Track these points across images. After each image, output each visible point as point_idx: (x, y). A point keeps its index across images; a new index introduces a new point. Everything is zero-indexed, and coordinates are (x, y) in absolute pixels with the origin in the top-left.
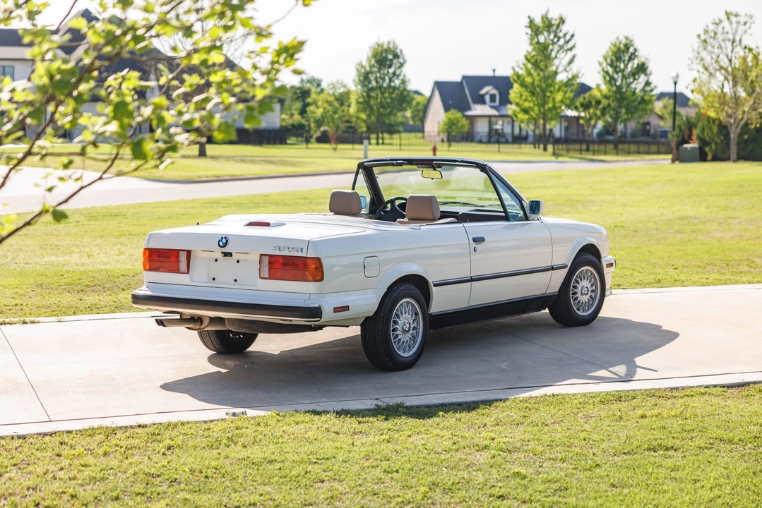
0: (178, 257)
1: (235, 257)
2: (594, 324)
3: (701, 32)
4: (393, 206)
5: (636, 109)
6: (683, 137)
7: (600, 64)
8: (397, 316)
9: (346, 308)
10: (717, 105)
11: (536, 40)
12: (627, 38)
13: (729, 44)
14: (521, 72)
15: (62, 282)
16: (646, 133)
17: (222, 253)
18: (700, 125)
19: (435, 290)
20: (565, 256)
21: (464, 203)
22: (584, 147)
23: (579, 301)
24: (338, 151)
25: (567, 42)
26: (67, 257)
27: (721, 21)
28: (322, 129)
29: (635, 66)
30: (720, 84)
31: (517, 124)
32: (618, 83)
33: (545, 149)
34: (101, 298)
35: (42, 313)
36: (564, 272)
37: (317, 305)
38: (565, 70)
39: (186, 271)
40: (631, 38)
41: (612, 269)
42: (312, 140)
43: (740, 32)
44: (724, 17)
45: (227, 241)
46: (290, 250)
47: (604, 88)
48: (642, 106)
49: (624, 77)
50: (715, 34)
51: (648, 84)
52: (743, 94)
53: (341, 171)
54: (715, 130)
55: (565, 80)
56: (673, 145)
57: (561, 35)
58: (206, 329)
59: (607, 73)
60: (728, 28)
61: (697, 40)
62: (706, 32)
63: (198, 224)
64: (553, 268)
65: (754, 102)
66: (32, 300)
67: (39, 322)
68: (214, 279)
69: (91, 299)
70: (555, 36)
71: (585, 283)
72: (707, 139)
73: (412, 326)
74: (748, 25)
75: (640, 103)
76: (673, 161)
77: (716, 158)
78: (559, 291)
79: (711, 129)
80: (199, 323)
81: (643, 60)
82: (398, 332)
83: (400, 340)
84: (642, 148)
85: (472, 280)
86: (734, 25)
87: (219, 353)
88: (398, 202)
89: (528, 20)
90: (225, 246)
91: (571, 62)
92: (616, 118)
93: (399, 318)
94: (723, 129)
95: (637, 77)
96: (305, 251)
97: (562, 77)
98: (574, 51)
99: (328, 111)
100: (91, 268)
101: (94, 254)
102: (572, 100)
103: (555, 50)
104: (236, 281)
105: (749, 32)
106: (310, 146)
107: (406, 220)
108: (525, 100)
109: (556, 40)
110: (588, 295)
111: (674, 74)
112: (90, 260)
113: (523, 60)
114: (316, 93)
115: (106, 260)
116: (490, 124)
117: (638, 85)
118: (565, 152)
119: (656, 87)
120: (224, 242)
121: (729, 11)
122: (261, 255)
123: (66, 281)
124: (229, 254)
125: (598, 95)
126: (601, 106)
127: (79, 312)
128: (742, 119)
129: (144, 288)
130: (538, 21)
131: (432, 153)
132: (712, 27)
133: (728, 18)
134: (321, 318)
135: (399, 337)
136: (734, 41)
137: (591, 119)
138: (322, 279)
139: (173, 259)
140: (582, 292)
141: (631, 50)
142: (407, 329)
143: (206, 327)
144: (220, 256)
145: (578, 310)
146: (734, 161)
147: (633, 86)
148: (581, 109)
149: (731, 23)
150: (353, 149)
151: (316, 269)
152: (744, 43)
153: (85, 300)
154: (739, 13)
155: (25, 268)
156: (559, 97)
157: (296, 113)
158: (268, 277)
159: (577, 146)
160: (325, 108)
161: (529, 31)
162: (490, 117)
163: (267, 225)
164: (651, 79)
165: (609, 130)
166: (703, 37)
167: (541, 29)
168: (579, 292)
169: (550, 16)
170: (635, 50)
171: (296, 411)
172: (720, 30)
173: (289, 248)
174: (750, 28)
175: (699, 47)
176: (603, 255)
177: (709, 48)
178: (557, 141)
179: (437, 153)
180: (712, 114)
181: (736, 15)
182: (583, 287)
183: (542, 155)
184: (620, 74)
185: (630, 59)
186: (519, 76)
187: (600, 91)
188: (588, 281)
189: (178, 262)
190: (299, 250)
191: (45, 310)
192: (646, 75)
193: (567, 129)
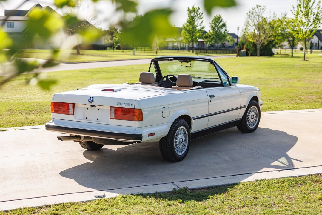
0: (68, 106)
1: (97, 107)
2: (256, 131)
3: (248, 12)
4: (167, 79)
5: (222, 39)
6: (241, 48)
7: (210, 24)
8: (177, 135)
9: (154, 134)
10: (253, 37)
11: (190, 15)
12: (219, 15)
13: (258, 16)
14: (185, 26)
15: (20, 108)
16: (224, 47)
17: (90, 105)
18: (246, 44)
19: (194, 122)
20: (245, 101)
21: (198, 77)
22: (205, 51)
23: (250, 122)
24: (124, 52)
25: (200, 16)
26: (24, 96)
27: (255, 8)
28: (118, 45)
29: (222, 24)
30: (254, 30)
31: (182, 44)
32: (216, 30)
33: (193, 52)
34: (35, 117)
35: (8, 125)
36: (245, 109)
37: (140, 133)
38: (200, 25)
39: (72, 114)
40: (221, 15)
41: (262, 106)
42: (115, 49)
43: (261, 12)
44: (256, 7)
45: (93, 99)
46: (126, 105)
47: (211, 31)
48: (224, 38)
49: (218, 28)
50: (253, 13)
51: (226, 30)
52: (262, 34)
53: (126, 59)
54: (252, 46)
55: (200, 29)
56: (237, 51)
57: (199, 13)
58: (83, 141)
59: (212, 26)
60: (257, 11)
61: (247, 15)
62: (250, 12)
63: (78, 89)
64: (241, 108)
65: (266, 36)
66: (5, 118)
67: (6, 130)
68: (86, 118)
69: (31, 117)
70: (197, 14)
71: (253, 114)
72: (249, 49)
73: (183, 140)
74: (264, 9)
75: (223, 37)
76: (237, 56)
77: (252, 55)
78: (242, 118)
79: (250, 46)
80: (79, 138)
81: (224, 22)
82: (177, 143)
83: (178, 147)
84: (224, 52)
85: (209, 115)
86: (259, 10)
87: (88, 150)
88: (169, 77)
89: (188, 8)
90: (92, 102)
91: (202, 22)
92: (216, 42)
93: (178, 136)
94: (255, 45)
95: (222, 28)
96: (133, 105)
97: (198, 28)
98: (203, 19)
99: (120, 39)
100: (33, 101)
101: (36, 94)
102: (202, 35)
103: (197, 19)
104: (97, 119)
105: (264, 12)
106: (114, 50)
107: (176, 86)
108: (186, 35)
109: (197, 15)
110: (254, 119)
111: (238, 27)
112: (34, 97)
113: (186, 22)
114: (116, 33)
115: (40, 97)
116: (173, 44)
117: (223, 31)
118: (200, 53)
119: (228, 31)
120: (91, 100)
121: (258, 5)
122: (111, 107)
123: (21, 108)
124: (95, 106)
125: (210, 34)
126: (211, 38)
127: (25, 125)
128: (261, 42)
129: (51, 121)
130: (191, 8)
131: (156, 53)
132: (252, 11)
133: (257, 7)
134: (142, 140)
135: (178, 146)
136: (259, 16)
137: (208, 42)
138: (142, 120)
139: (66, 108)
140: (251, 118)
141: (221, 19)
142: (181, 142)
143: (83, 140)
144: (89, 107)
145: (250, 125)
146: (259, 56)
147: (221, 31)
148: (204, 39)
149: (258, 9)
150: (129, 52)
151: (139, 114)
152: (262, 16)
153: (28, 118)
154: (261, 5)
155: (6, 101)
156: (198, 34)
157: (109, 39)
158: (114, 118)
159: (204, 51)
160: (118, 38)
161: (188, 12)
162: (173, 41)
163: (113, 90)
164: (227, 29)
165: (212, 46)
166: (249, 14)
167: (192, 12)
168: (250, 118)
169: (194, 7)
170: (222, 19)
171: (132, 194)
172: (254, 11)
173: (125, 104)
174: (265, 11)
175: (247, 17)
176: (259, 100)
177: (251, 17)
178: (196, 49)
179: (158, 53)
180: (251, 40)
181: (260, 6)
182: (252, 115)
183: (192, 54)
184: (217, 27)
185: (220, 22)
186: (185, 27)
187: (210, 33)
188: (254, 113)
189: (69, 109)
190: (131, 105)
191: (10, 124)
192: (225, 27)
193: (198, 45)
